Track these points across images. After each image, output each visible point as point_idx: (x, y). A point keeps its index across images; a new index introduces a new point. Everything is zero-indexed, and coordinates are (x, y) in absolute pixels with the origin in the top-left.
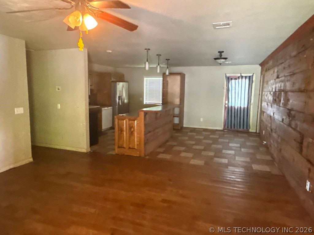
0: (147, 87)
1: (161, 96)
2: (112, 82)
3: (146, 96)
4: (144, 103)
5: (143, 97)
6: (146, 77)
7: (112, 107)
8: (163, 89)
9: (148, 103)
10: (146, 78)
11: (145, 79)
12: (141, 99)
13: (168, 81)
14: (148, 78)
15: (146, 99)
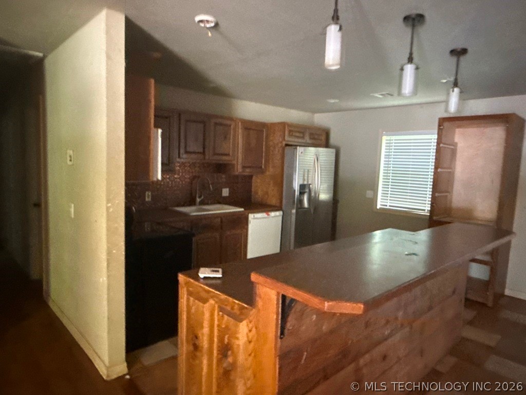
0: (387, 163)
1: (428, 189)
2: (287, 145)
3: (386, 186)
4: (379, 207)
5: (374, 187)
6: (387, 135)
7: (281, 213)
8: (436, 168)
9: (388, 207)
10: (388, 138)
11: (385, 138)
12: (369, 194)
13: (455, 145)
14: (394, 138)
15: (385, 194)
